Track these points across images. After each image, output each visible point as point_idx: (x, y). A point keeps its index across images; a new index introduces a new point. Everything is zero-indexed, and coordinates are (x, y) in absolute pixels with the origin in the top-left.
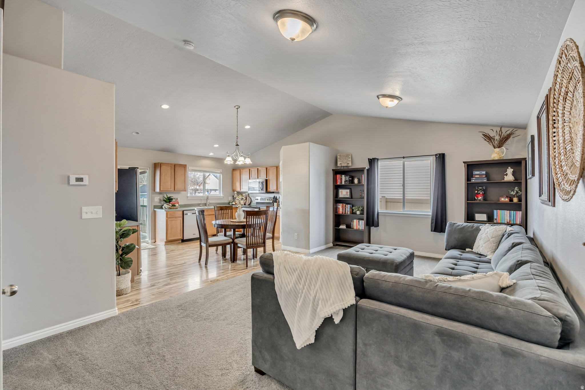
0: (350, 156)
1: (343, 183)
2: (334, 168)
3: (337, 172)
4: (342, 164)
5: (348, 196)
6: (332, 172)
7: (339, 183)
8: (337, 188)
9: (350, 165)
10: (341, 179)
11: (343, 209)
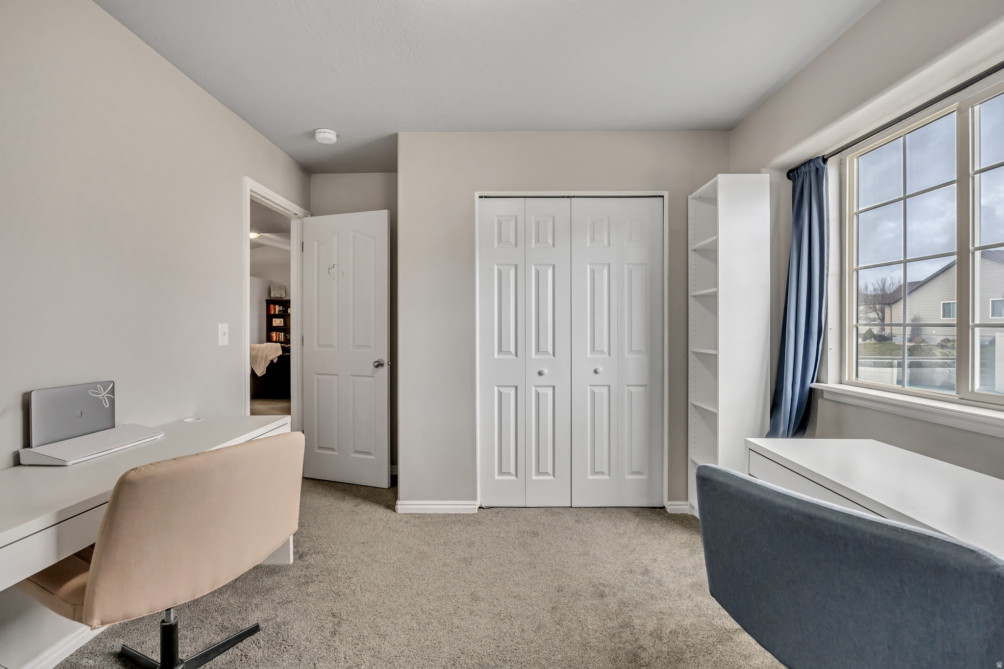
0: (284, 288)
1: (277, 313)
2: (267, 299)
3: (270, 302)
4: (275, 294)
5: (282, 325)
6: (265, 302)
7: (273, 313)
8: (270, 317)
9: (284, 296)
10: (275, 309)
11: (277, 337)
